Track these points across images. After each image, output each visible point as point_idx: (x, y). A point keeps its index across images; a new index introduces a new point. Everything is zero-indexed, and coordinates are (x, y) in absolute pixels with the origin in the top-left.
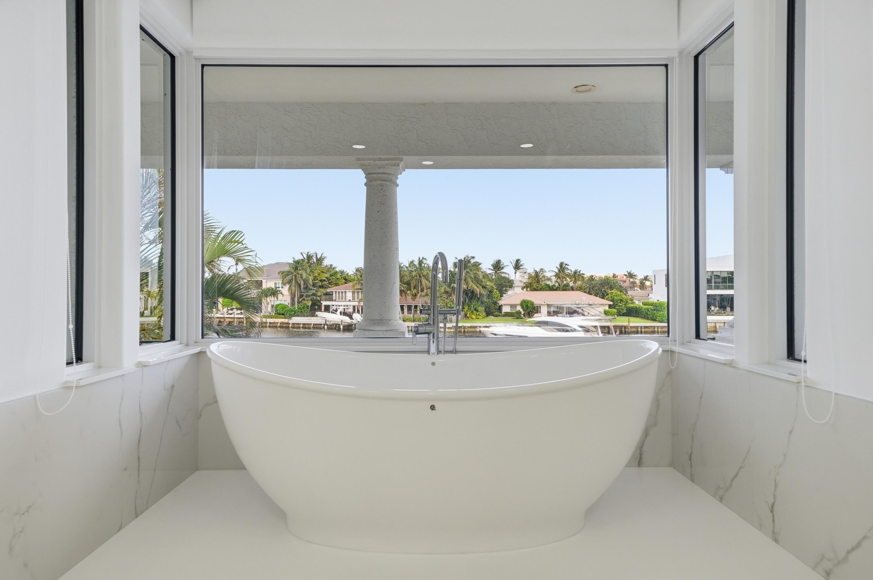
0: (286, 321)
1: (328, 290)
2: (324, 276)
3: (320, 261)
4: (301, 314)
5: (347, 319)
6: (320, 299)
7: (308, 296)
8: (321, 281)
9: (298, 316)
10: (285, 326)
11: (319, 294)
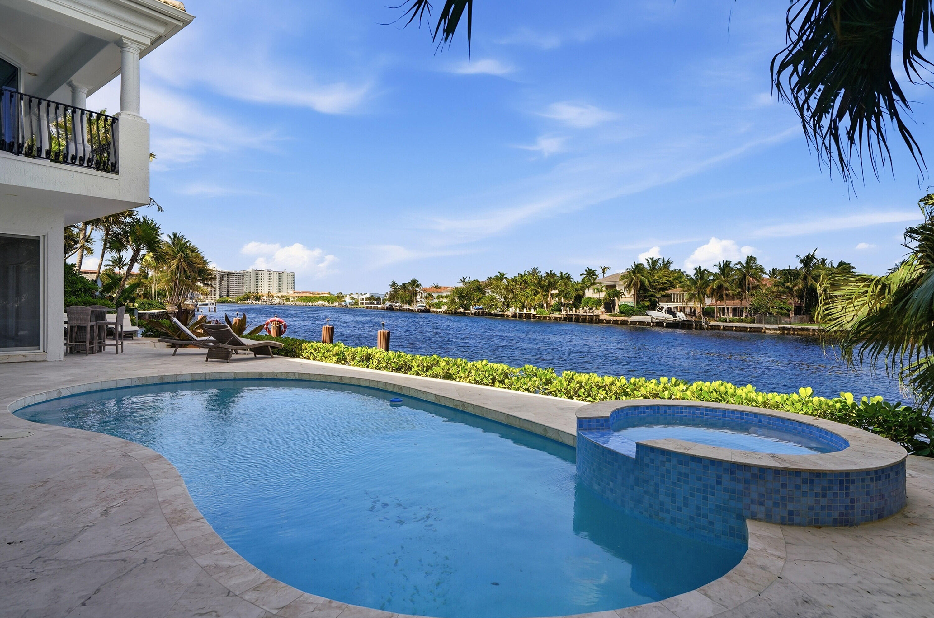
0: (625, 319)
1: (667, 292)
2: (665, 280)
3: (666, 265)
4: (640, 314)
5: (670, 317)
6: (658, 301)
7: (645, 297)
8: (662, 283)
9: (636, 315)
10: (624, 323)
11: (658, 295)
